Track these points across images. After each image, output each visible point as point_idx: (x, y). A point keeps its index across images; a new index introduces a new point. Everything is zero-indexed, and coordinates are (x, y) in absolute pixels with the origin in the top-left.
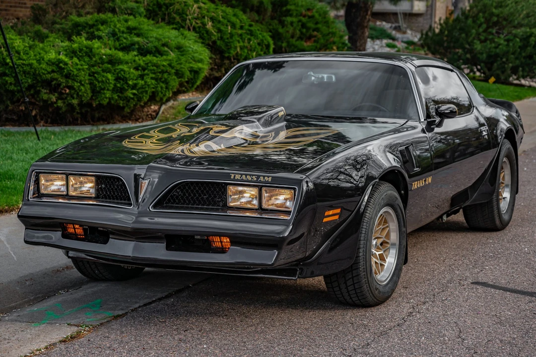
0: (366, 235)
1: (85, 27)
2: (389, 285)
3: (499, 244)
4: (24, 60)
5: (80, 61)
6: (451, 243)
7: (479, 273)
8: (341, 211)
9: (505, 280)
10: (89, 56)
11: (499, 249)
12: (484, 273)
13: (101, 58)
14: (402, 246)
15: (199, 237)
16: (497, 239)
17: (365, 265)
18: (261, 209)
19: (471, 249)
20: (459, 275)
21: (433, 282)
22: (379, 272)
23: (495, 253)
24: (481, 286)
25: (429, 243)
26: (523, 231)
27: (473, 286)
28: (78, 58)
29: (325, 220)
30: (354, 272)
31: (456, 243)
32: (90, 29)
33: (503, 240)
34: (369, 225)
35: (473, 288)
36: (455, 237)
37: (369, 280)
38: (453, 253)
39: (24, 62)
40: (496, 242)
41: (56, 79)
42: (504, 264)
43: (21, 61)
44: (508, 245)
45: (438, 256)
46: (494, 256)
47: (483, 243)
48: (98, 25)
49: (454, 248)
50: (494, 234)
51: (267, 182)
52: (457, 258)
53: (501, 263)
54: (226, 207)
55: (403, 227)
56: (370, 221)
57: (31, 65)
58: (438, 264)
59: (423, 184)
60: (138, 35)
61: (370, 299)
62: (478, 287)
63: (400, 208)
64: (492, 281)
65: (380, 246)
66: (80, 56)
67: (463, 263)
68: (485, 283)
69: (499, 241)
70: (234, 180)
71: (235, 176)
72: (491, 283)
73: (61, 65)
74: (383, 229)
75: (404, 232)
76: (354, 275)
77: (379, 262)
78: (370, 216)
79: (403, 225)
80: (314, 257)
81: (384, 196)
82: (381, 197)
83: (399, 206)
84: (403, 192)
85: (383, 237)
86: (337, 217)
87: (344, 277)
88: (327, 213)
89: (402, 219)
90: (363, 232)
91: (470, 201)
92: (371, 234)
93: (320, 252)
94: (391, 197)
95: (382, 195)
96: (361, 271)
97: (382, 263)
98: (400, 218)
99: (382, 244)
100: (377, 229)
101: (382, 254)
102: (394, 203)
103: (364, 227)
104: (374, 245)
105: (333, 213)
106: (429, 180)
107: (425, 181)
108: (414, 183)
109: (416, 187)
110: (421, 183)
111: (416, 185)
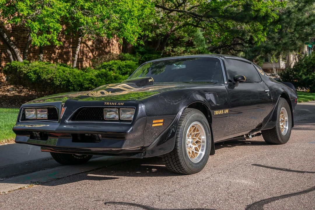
0: (181, 136)
1: (108, 66)
2: (200, 164)
4: (77, 79)
5: (102, 79)
7: (259, 161)
8: (164, 121)
10: (106, 77)
13: (111, 78)
14: (209, 144)
15: (87, 135)
17: (181, 151)
18: (120, 120)
22: (195, 157)
27: (252, 166)
28: (101, 78)
29: (153, 125)
32: (110, 67)
34: (183, 130)
37: (185, 159)
39: (77, 80)
41: (91, 87)
43: (76, 80)
48: (113, 65)
51: (121, 106)
54: (103, 120)
55: (208, 133)
56: (184, 128)
57: (80, 81)
59: (222, 112)
60: (130, 68)
61: (186, 169)
63: (205, 123)
65: (195, 143)
66: (102, 77)
70: (106, 105)
71: (106, 103)
73: (92, 81)
74: (196, 134)
75: (209, 136)
76: (176, 156)
77: (195, 151)
78: (184, 125)
79: (208, 132)
80: (150, 146)
81: (193, 115)
82: (191, 116)
83: (204, 122)
84: (209, 116)
85: (197, 138)
86: (161, 124)
87: (171, 157)
88: (154, 122)
89: (207, 129)
90: (180, 133)
91: (263, 128)
92: (184, 134)
93: (154, 143)
94: (198, 116)
95: (192, 115)
96: (179, 154)
97: (197, 152)
98: (206, 129)
99: (197, 142)
100: (192, 134)
101: (197, 147)
102: (201, 120)
103: (180, 131)
104: (191, 142)
105: (158, 122)
106: (227, 111)
107: (224, 111)
108: (215, 112)
109: (217, 113)
110: (221, 112)
111: (217, 112)
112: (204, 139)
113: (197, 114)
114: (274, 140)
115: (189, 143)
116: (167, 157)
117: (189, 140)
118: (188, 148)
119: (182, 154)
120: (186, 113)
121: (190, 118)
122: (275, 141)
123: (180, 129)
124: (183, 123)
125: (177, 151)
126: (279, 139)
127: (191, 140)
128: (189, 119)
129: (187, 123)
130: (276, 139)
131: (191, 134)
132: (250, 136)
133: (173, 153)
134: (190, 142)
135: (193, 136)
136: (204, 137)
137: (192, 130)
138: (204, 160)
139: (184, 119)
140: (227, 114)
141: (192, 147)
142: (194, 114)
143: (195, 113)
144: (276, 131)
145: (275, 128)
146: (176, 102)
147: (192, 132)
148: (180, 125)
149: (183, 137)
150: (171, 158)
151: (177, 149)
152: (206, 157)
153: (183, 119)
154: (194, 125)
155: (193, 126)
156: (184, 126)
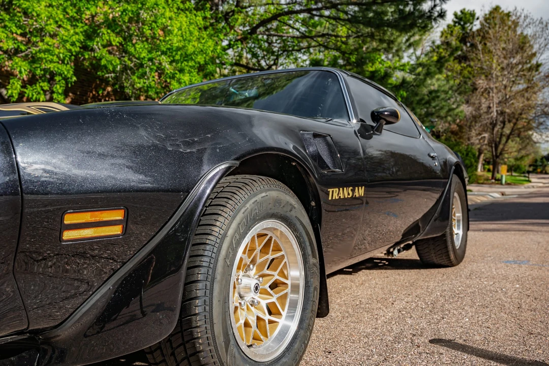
0: (211, 271)
2: (284, 360)
3: (458, 280)
6: (404, 280)
7: (439, 321)
8: (126, 216)
9: (480, 334)
11: (459, 287)
12: (448, 323)
14: (312, 289)
16: (453, 275)
17: (209, 331)
19: (426, 288)
20: (411, 326)
21: (373, 340)
22: (267, 337)
23: (455, 291)
24: (445, 348)
25: (379, 281)
26: (478, 266)
27: (433, 347)
29: (68, 235)
30: (187, 346)
31: (409, 281)
33: (461, 276)
34: (219, 251)
35: (433, 352)
36: (407, 274)
38: (405, 292)
40: (454, 278)
42: (471, 307)
44: (468, 282)
45: (387, 296)
46: (455, 296)
47: (439, 280)
49: (407, 287)
50: (449, 270)
52: (410, 299)
53: (465, 305)
55: (311, 257)
56: (222, 243)
58: (384, 309)
59: (349, 194)
62: (441, 351)
63: (302, 223)
64: (461, 338)
65: (269, 290)
67: (417, 306)
68: (450, 341)
69: (456, 277)
72: (461, 342)
74: (273, 260)
75: (314, 265)
76: (189, 352)
77: (267, 317)
78: (222, 232)
79: (310, 253)
80: (69, 324)
81: (258, 198)
82: (250, 198)
83: (299, 220)
84: (313, 204)
85: (276, 273)
86: (117, 230)
87: (173, 354)
88: (69, 219)
89: (308, 244)
90: (204, 264)
91: (422, 235)
92: (224, 268)
93: (84, 310)
94: (277, 202)
95: (255, 195)
96: (201, 344)
97: (272, 318)
98: (304, 242)
99: (274, 286)
100: (259, 261)
101: (274, 303)
102: (288, 214)
103: (206, 253)
104: (253, 288)
105: (98, 219)
106: (360, 192)
107: (353, 191)
108: (331, 190)
109: (336, 196)
110: (346, 193)
111: (335, 194)
112: (298, 279)
113: (274, 194)
114: (441, 258)
115: (247, 293)
116: (158, 352)
117: (248, 280)
118: (245, 307)
119: (211, 341)
120: (234, 189)
121: (248, 205)
122: (443, 261)
123: (208, 247)
124: (218, 224)
125: (192, 333)
126: (450, 256)
127: (253, 282)
128: (243, 210)
129: (234, 225)
130: (444, 257)
131: (253, 262)
132: (395, 252)
133: (180, 341)
134: (250, 288)
135: (261, 267)
136: (296, 273)
137: (258, 249)
138: (296, 346)
139: (225, 209)
140: (360, 198)
141: (259, 303)
142: (264, 194)
143: (269, 190)
144: (446, 241)
145: (444, 235)
146: (188, 144)
147: (256, 255)
148: (209, 232)
149: (218, 276)
150: (172, 358)
151: (194, 325)
152: (302, 332)
153: (222, 208)
154: (265, 232)
155: (260, 236)
156: (225, 235)
